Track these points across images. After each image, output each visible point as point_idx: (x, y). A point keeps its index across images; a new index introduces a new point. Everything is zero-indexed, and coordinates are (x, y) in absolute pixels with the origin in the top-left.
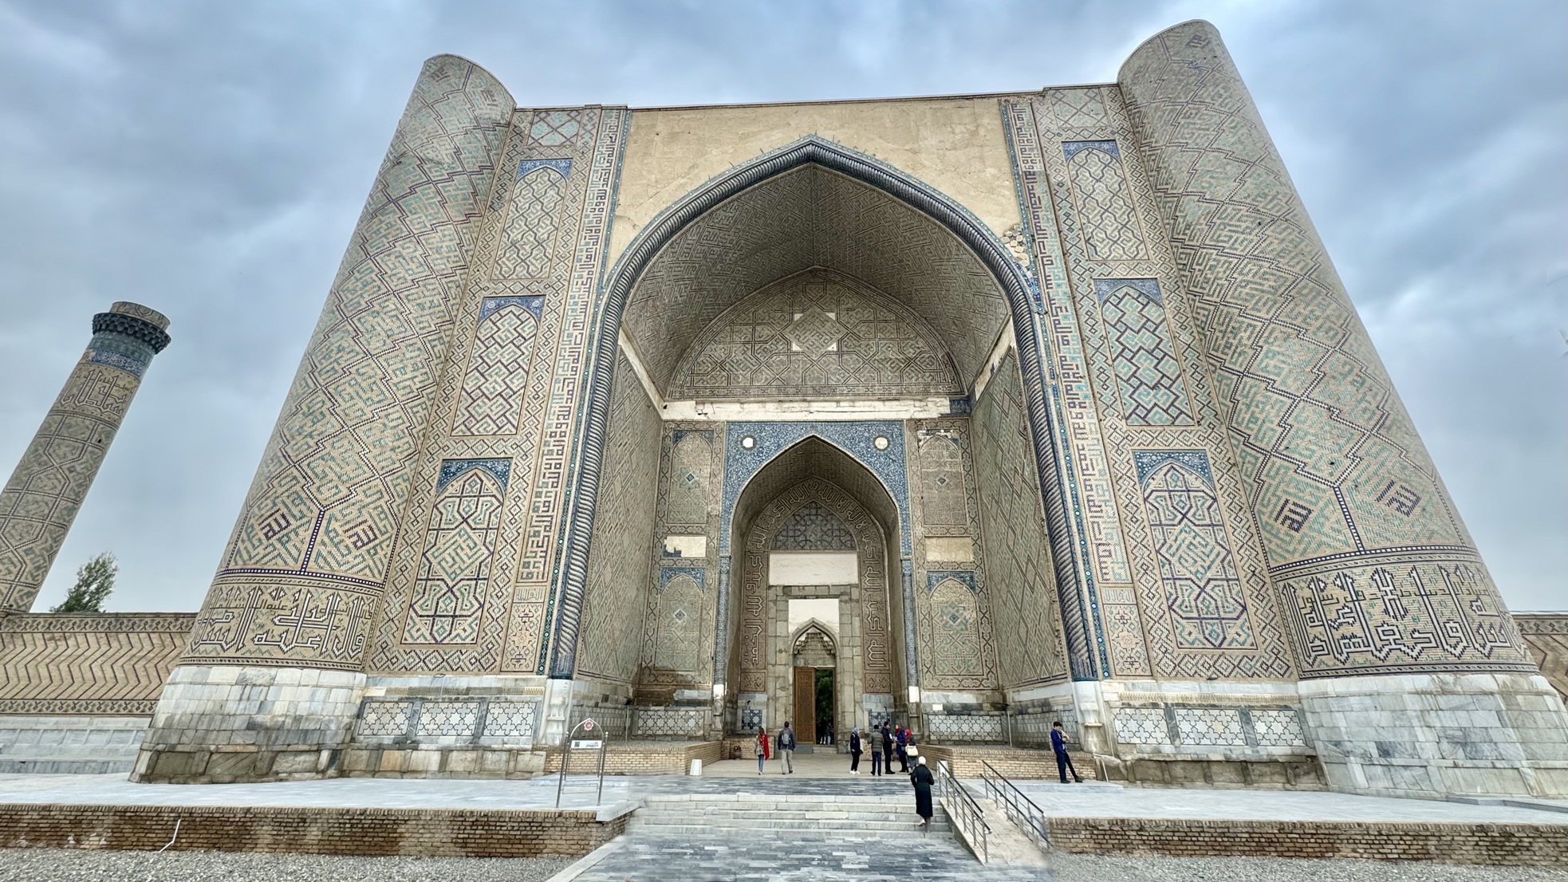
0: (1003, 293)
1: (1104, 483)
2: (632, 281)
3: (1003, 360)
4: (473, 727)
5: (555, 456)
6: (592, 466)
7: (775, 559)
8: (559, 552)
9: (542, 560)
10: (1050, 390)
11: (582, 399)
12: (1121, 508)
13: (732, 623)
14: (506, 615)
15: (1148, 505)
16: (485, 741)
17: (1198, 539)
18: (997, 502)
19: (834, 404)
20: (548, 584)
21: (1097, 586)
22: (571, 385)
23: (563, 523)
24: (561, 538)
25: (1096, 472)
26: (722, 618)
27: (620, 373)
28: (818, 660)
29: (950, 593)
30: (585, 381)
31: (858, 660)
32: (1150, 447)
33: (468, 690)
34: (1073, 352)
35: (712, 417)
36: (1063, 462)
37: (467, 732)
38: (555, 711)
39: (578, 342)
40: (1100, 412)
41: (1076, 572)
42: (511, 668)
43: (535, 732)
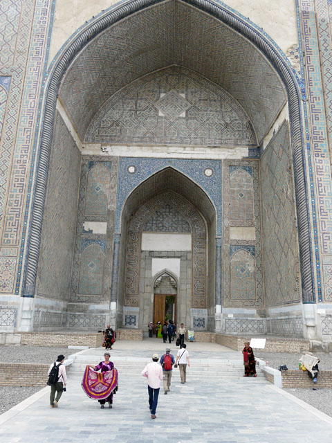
0: (284, 87)
2: (65, 69)
3: (280, 128)
5: (20, 174)
6: (42, 181)
7: (144, 236)
8: (24, 229)
9: (15, 233)
10: (305, 146)
11: (35, 142)
13: (121, 270)
18: (271, 208)
19: (182, 149)
20: (19, 246)
21: (320, 255)
22: (29, 132)
23: (26, 212)
24: (25, 221)
25: (326, 194)
26: (116, 267)
27: (57, 127)
28: (167, 290)
29: (242, 256)
30: (37, 130)
31: (189, 291)
34: (320, 125)
35: (111, 154)
36: (309, 188)
38: (25, 314)
39: (32, 106)
41: (310, 248)
43: (15, 324)
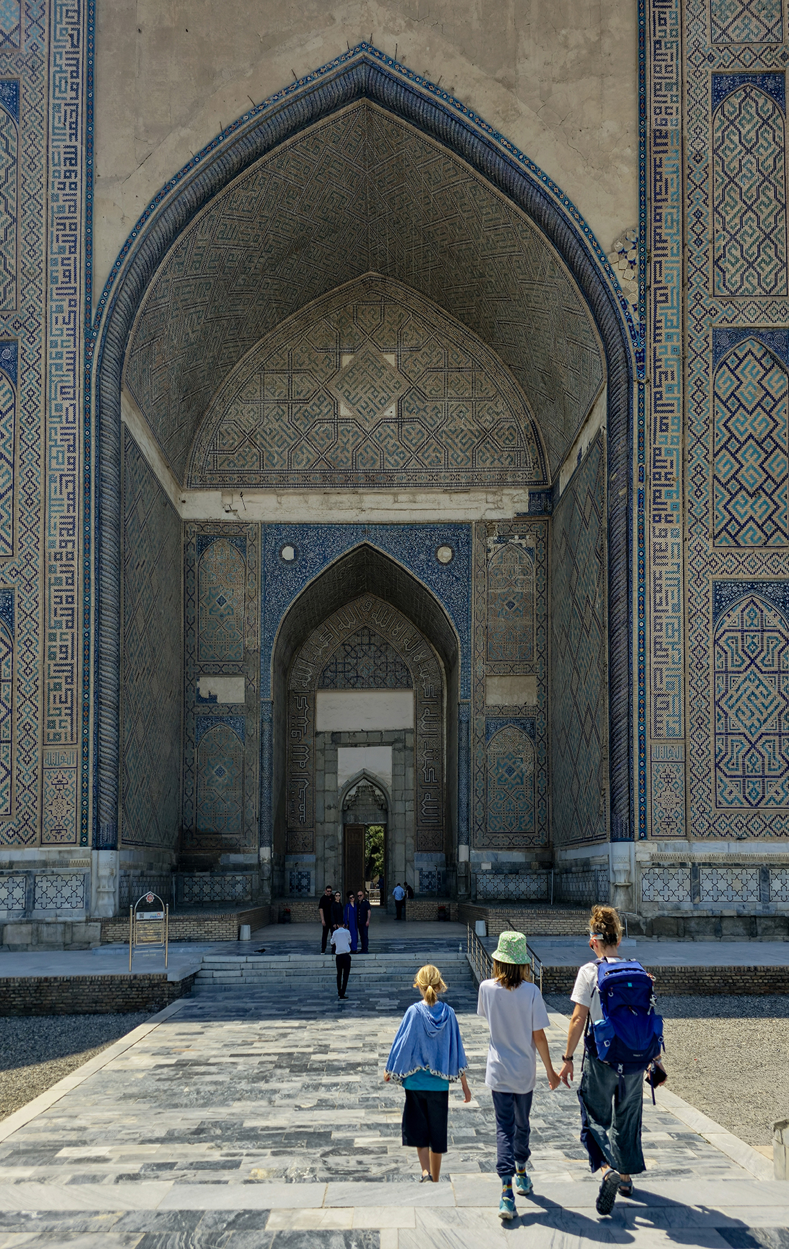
1: (676, 621)
4: (23, 901)
6: (109, 599)
8: (86, 709)
9: (68, 718)
10: (635, 497)
12: (689, 652)
14: (38, 782)
15: (717, 648)
16: (38, 914)
17: (761, 688)
20: (79, 746)
21: (648, 742)
23: (86, 674)
24: (86, 692)
25: (670, 608)
28: (368, 815)
30: (87, 480)
32: (734, 576)
33: (11, 864)
34: (670, 443)
36: (635, 595)
37: (17, 906)
38: (104, 882)
40: (687, 528)
41: (630, 727)
42: (52, 840)
43: (87, 904)
